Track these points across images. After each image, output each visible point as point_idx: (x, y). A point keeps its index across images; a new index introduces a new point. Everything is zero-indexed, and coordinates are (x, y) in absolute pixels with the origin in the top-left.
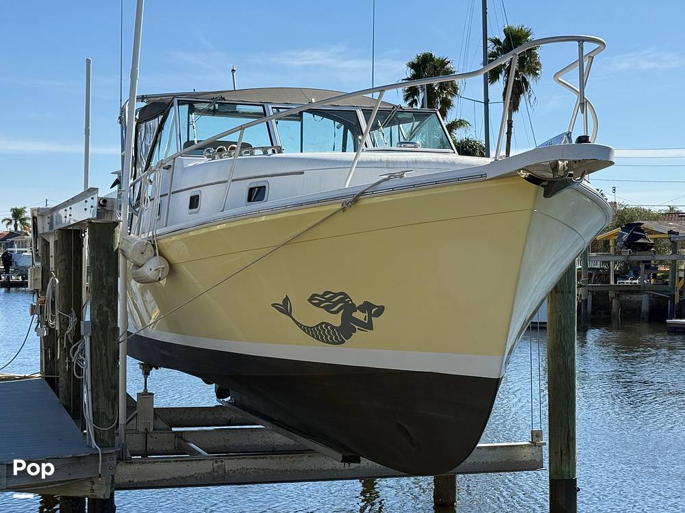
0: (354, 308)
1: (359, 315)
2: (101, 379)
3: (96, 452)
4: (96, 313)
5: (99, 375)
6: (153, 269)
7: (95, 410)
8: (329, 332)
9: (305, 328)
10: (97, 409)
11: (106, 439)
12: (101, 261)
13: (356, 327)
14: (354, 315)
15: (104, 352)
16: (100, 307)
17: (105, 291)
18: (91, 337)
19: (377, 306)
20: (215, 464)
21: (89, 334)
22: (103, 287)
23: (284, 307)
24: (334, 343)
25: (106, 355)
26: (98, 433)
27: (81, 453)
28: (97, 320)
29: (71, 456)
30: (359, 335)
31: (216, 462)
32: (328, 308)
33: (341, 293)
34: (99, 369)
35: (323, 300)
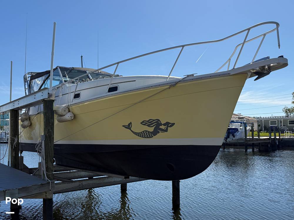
0: (161, 124)
1: (163, 127)
2: (49, 155)
3: (49, 182)
4: (47, 132)
5: (48, 154)
6: (69, 116)
7: (47, 167)
8: (146, 134)
9: (135, 133)
10: (47, 166)
11: (51, 177)
12: (49, 113)
13: (160, 131)
14: (160, 127)
15: (50, 146)
16: (49, 130)
17: (50, 124)
18: (45, 141)
19: (171, 123)
20: (80, 183)
21: (44, 140)
22: (50, 123)
23: (129, 127)
24: (148, 137)
25: (51, 147)
26: (48, 175)
27: (43, 183)
28: (47, 135)
29: (40, 184)
30: (161, 134)
31: (80, 182)
32: (149, 126)
33: (157, 120)
34: (48, 152)
35: (148, 123)
